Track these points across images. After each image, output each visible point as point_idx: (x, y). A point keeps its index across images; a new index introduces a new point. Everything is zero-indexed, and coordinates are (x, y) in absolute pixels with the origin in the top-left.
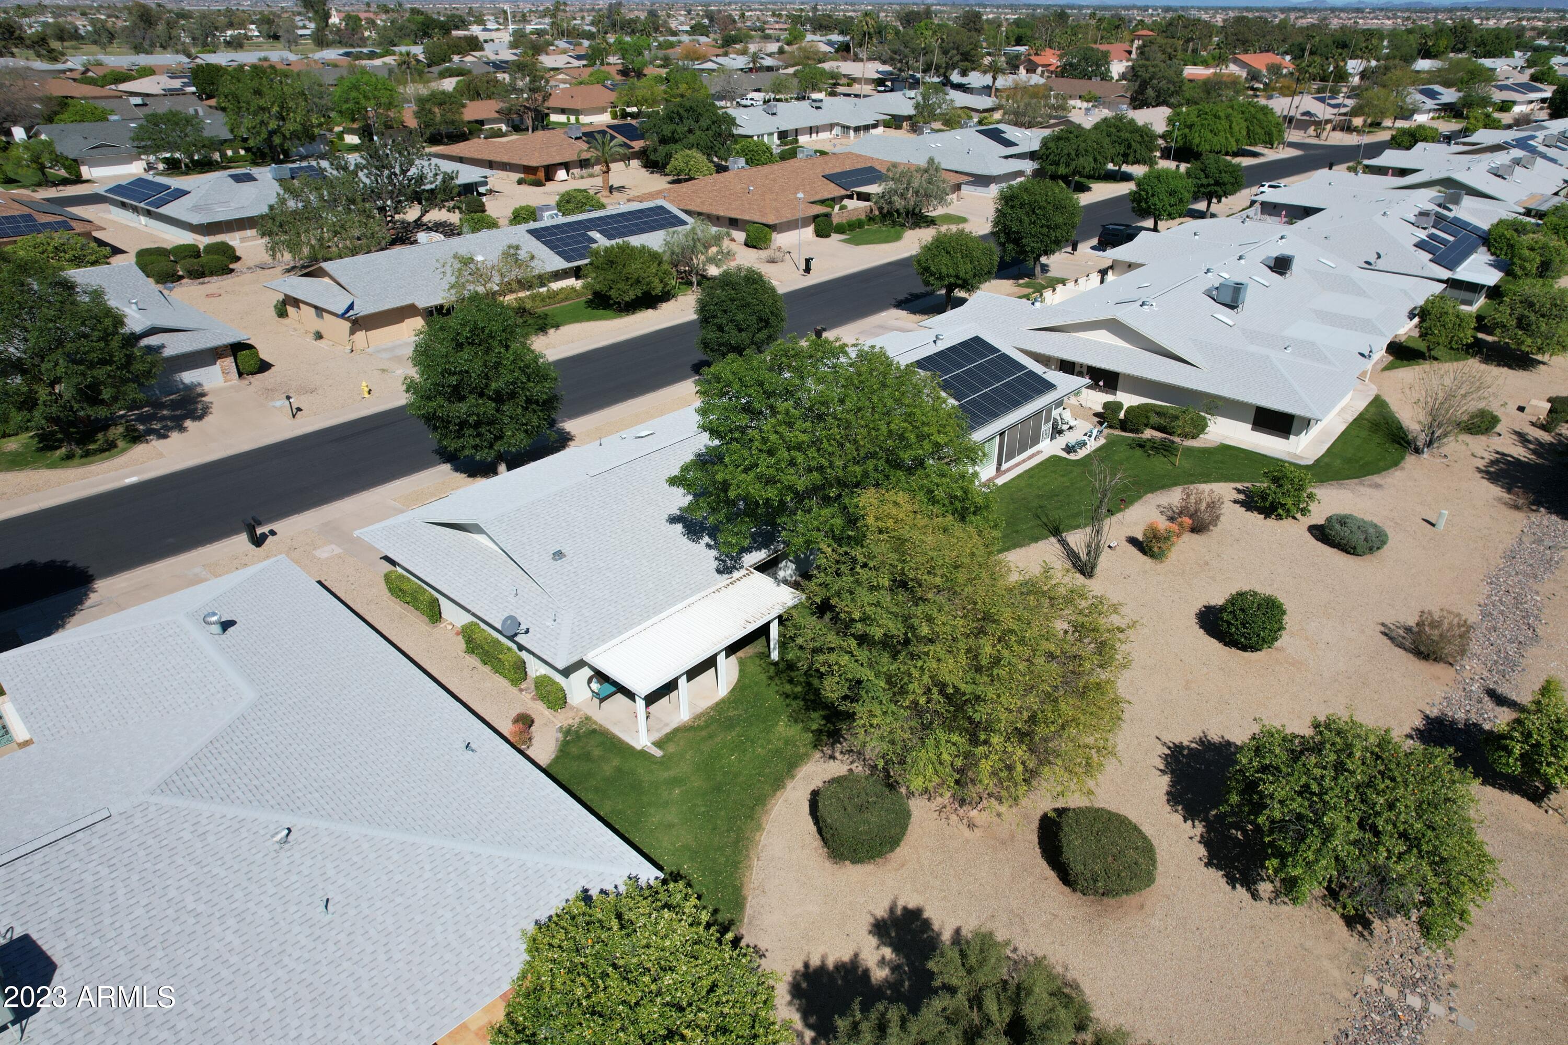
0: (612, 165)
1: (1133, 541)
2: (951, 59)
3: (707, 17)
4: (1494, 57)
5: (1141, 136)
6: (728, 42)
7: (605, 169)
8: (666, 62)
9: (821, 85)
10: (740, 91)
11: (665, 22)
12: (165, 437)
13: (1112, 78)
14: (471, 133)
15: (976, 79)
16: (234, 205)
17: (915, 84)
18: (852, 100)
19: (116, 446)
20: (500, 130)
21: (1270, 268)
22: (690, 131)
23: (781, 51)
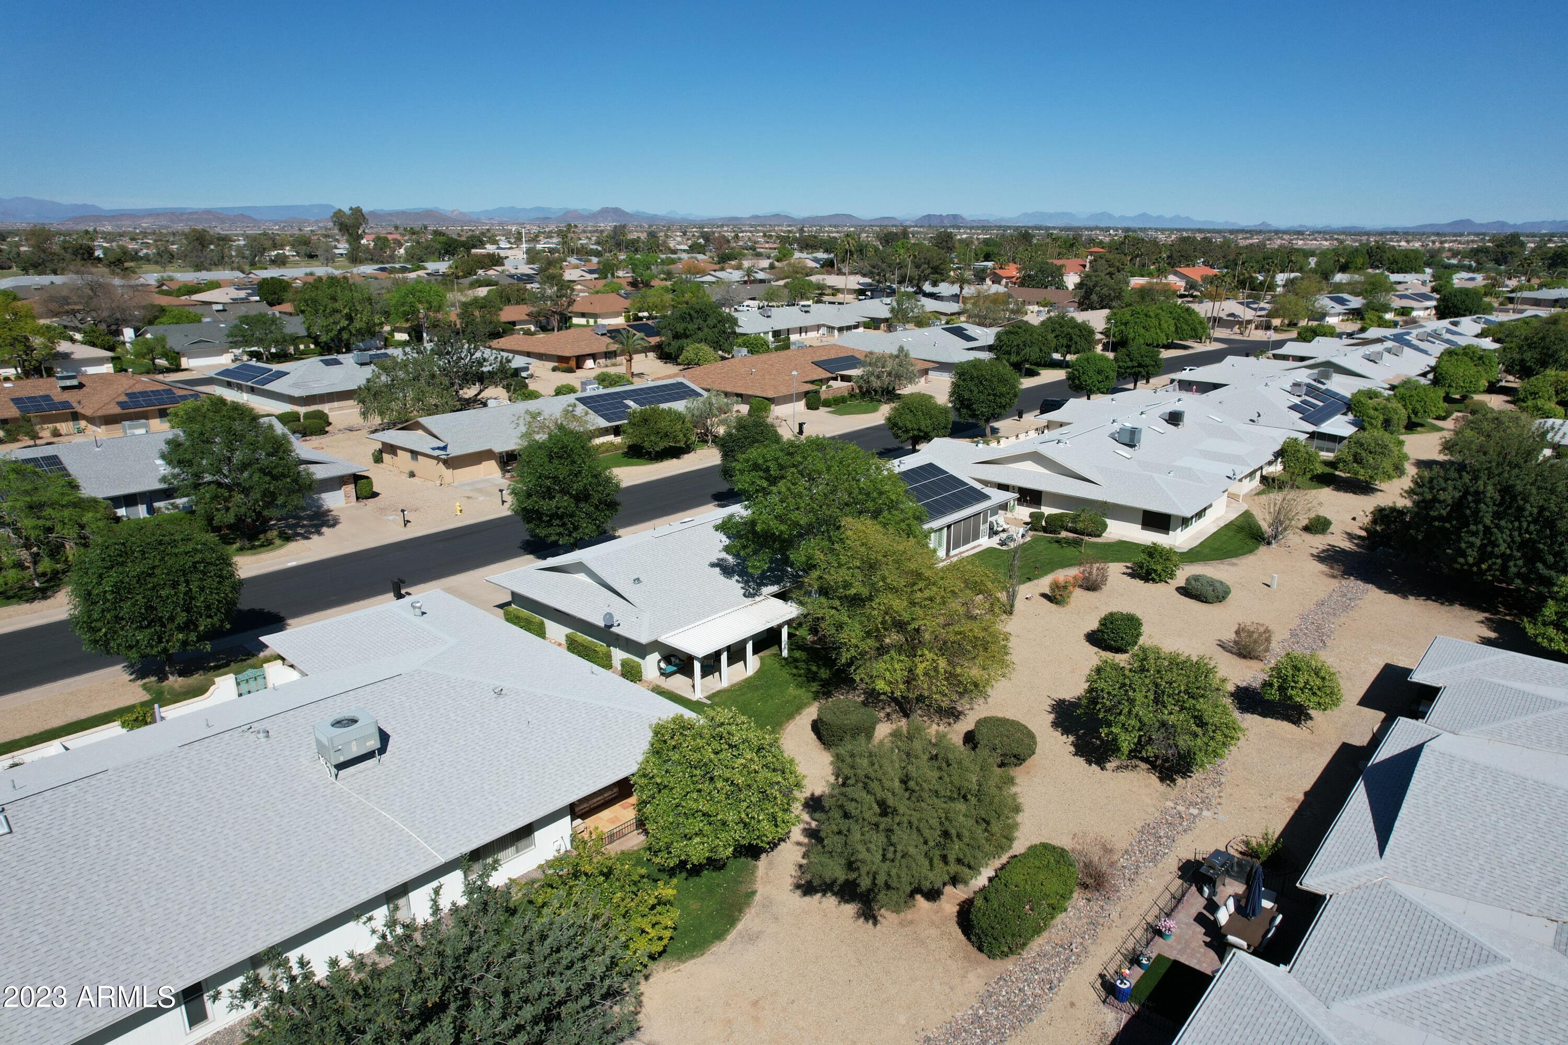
0: (634, 356)
1: (1044, 595)
2: (922, 272)
3: (703, 238)
4: (1406, 272)
5: (1080, 330)
6: (724, 259)
7: (628, 358)
8: (669, 275)
9: (809, 295)
10: (737, 299)
11: (665, 242)
12: (308, 538)
13: (1067, 288)
14: (504, 332)
15: (945, 289)
16: (325, 383)
17: (892, 293)
18: (836, 306)
19: (273, 544)
20: (529, 329)
21: (1166, 420)
22: (699, 329)
23: (772, 267)
